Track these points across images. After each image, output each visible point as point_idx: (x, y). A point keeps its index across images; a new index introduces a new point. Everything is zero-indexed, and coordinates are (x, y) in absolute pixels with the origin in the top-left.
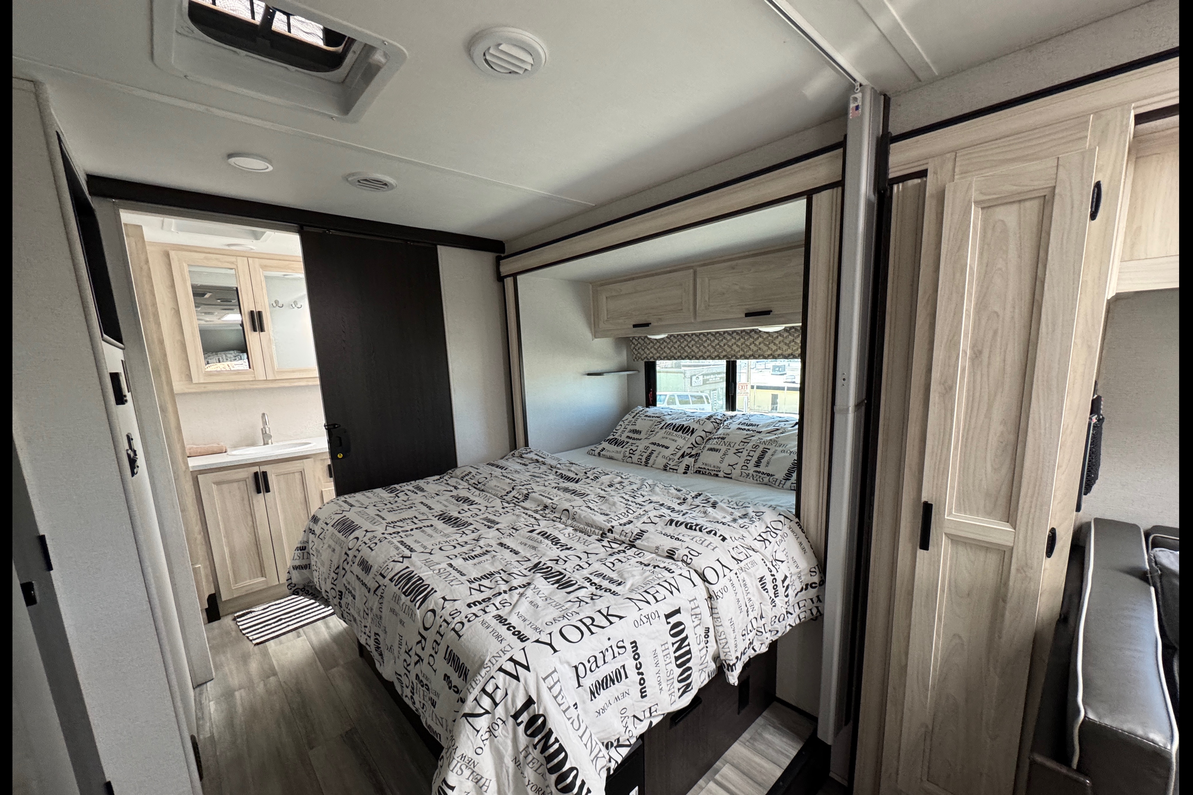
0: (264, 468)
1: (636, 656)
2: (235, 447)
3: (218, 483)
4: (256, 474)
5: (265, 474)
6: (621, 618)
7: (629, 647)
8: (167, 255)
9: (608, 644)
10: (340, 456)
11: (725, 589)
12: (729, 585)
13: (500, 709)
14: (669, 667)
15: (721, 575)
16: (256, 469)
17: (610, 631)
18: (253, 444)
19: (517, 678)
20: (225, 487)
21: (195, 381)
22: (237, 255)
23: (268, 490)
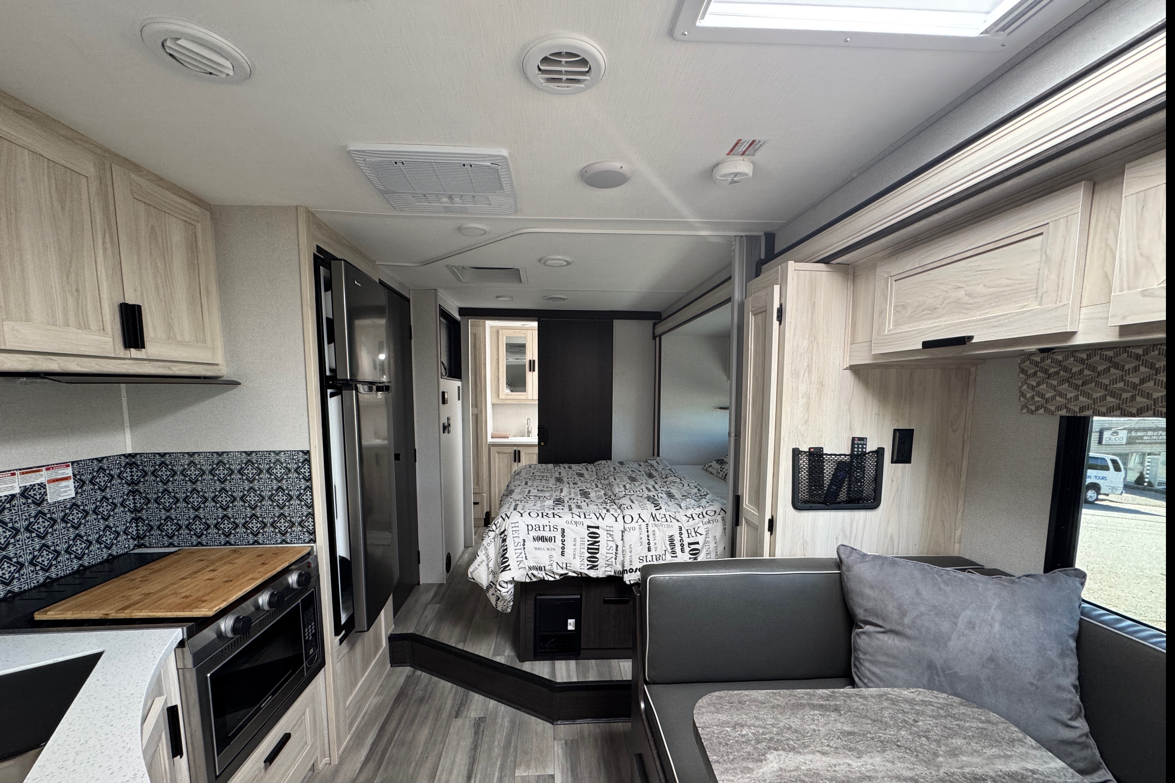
0: (519, 449)
1: (563, 535)
2: (515, 436)
3: (499, 453)
4: (515, 451)
5: (519, 451)
6: (560, 517)
7: (560, 530)
8: (498, 332)
9: (548, 524)
10: (542, 444)
11: (634, 529)
12: (637, 527)
13: (498, 530)
14: (582, 550)
15: (635, 521)
16: (516, 448)
17: (552, 519)
18: (523, 436)
19: (504, 520)
20: (501, 455)
21: (501, 397)
22: (527, 329)
23: (519, 461)
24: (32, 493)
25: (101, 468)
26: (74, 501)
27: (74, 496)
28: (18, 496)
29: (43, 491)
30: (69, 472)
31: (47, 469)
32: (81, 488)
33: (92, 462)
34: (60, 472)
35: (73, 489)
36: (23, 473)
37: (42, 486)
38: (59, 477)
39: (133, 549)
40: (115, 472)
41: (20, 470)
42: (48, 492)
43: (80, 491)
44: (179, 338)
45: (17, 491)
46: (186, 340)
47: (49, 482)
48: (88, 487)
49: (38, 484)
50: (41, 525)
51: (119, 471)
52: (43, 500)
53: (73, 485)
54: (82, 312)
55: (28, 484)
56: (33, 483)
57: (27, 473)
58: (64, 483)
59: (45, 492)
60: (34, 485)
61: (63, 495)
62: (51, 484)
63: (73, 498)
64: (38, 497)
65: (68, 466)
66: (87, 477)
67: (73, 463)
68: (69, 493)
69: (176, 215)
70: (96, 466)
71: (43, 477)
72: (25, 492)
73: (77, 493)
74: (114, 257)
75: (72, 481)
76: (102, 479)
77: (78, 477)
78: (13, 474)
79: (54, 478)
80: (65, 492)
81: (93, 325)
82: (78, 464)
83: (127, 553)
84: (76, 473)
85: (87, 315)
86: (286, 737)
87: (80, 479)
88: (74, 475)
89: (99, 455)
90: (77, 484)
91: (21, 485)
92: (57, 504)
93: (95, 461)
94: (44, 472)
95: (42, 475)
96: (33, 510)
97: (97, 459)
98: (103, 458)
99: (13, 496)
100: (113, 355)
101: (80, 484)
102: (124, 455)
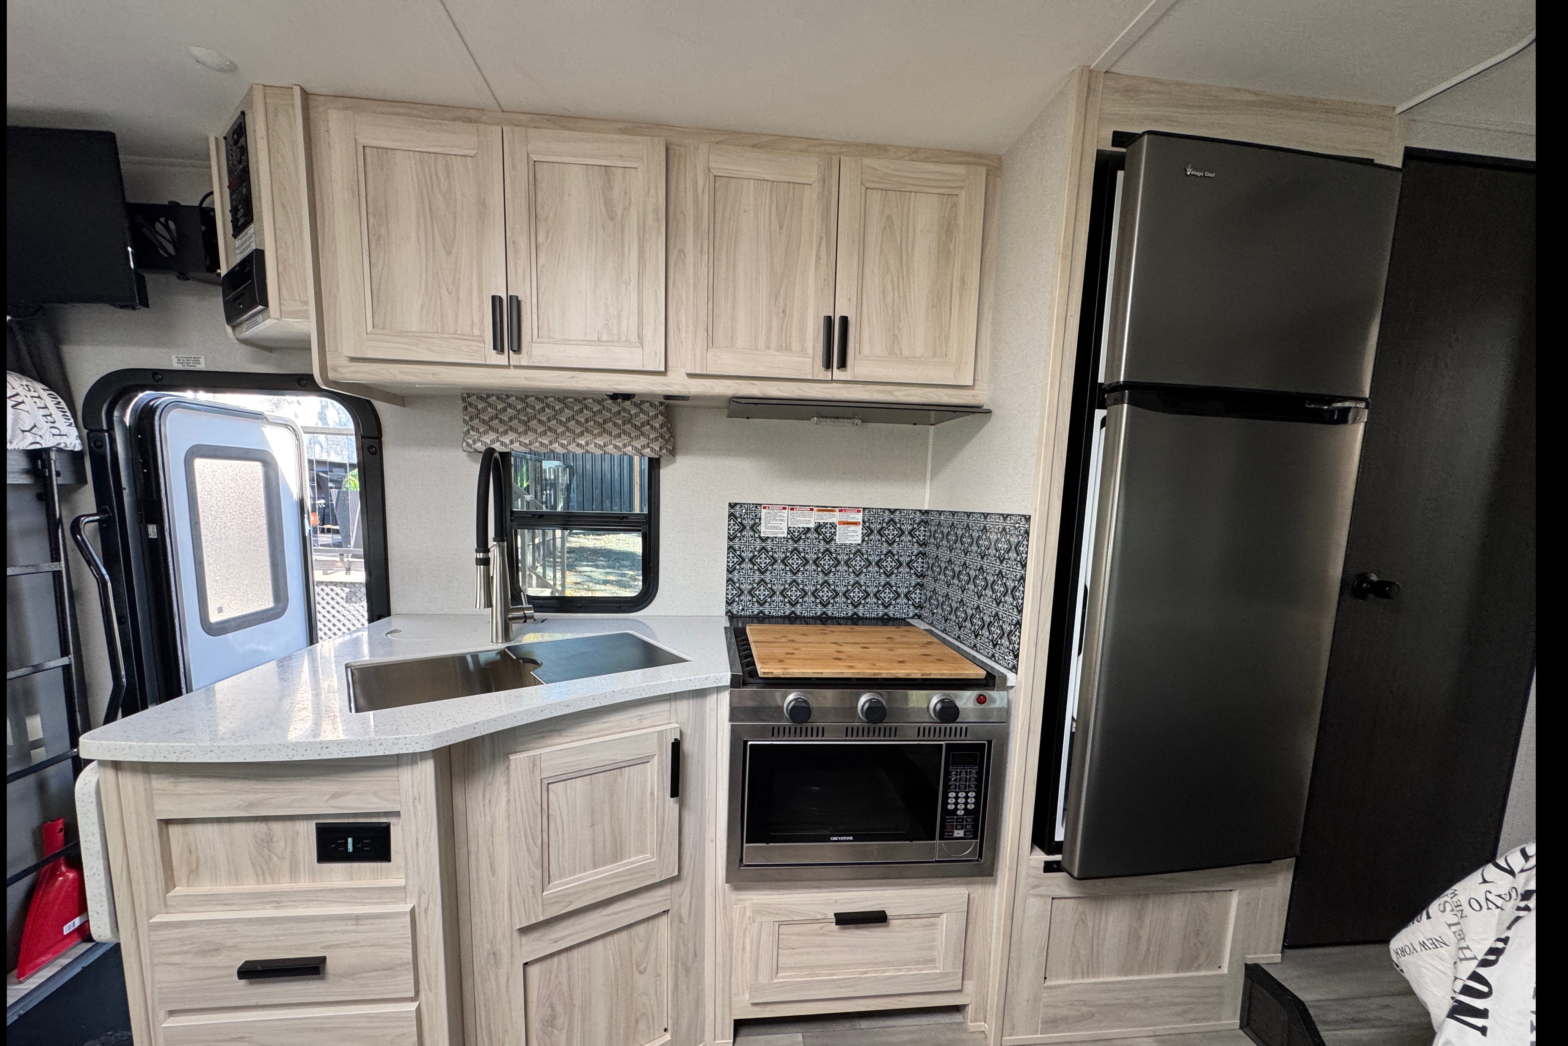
24: (823, 530)
25: (892, 520)
26: (859, 547)
27: (860, 542)
28: (812, 530)
29: (833, 530)
30: (859, 517)
31: (840, 511)
32: (868, 536)
33: (884, 512)
34: (851, 515)
35: (861, 536)
36: (819, 511)
37: (833, 526)
38: (849, 520)
39: (913, 618)
40: (907, 527)
41: (818, 507)
42: (837, 533)
43: (866, 539)
44: (906, 353)
45: (812, 525)
46: (918, 354)
47: (840, 523)
48: (875, 537)
49: (830, 524)
50: (827, 562)
51: (911, 527)
52: (832, 539)
53: (861, 531)
54: (786, 333)
55: (822, 522)
56: (826, 521)
57: (822, 510)
58: (852, 528)
59: (835, 532)
60: (827, 523)
61: (850, 539)
62: (841, 526)
63: (859, 545)
64: (828, 535)
65: (859, 511)
66: (876, 527)
67: (864, 509)
68: (856, 538)
69: (928, 190)
70: (887, 516)
71: (835, 518)
72: (818, 528)
73: (863, 541)
74: (827, 265)
75: (861, 527)
76: (891, 532)
77: (867, 524)
78: (812, 510)
79: (845, 520)
80: (853, 536)
81: (795, 346)
82: (870, 511)
83: (904, 619)
84: (866, 520)
85: (790, 337)
86: (878, 918)
87: (869, 527)
88: (864, 522)
89: (893, 507)
90: (865, 531)
91: (816, 521)
92: (843, 547)
93: (887, 512)
94: (837, 513)
95: (834, 516)
96: (822, 546)
97: (889, 510)
98: (896, 510)
99: (809, 529)
100: (810, 378)
101: (868, 532)
102: (920, 511)
